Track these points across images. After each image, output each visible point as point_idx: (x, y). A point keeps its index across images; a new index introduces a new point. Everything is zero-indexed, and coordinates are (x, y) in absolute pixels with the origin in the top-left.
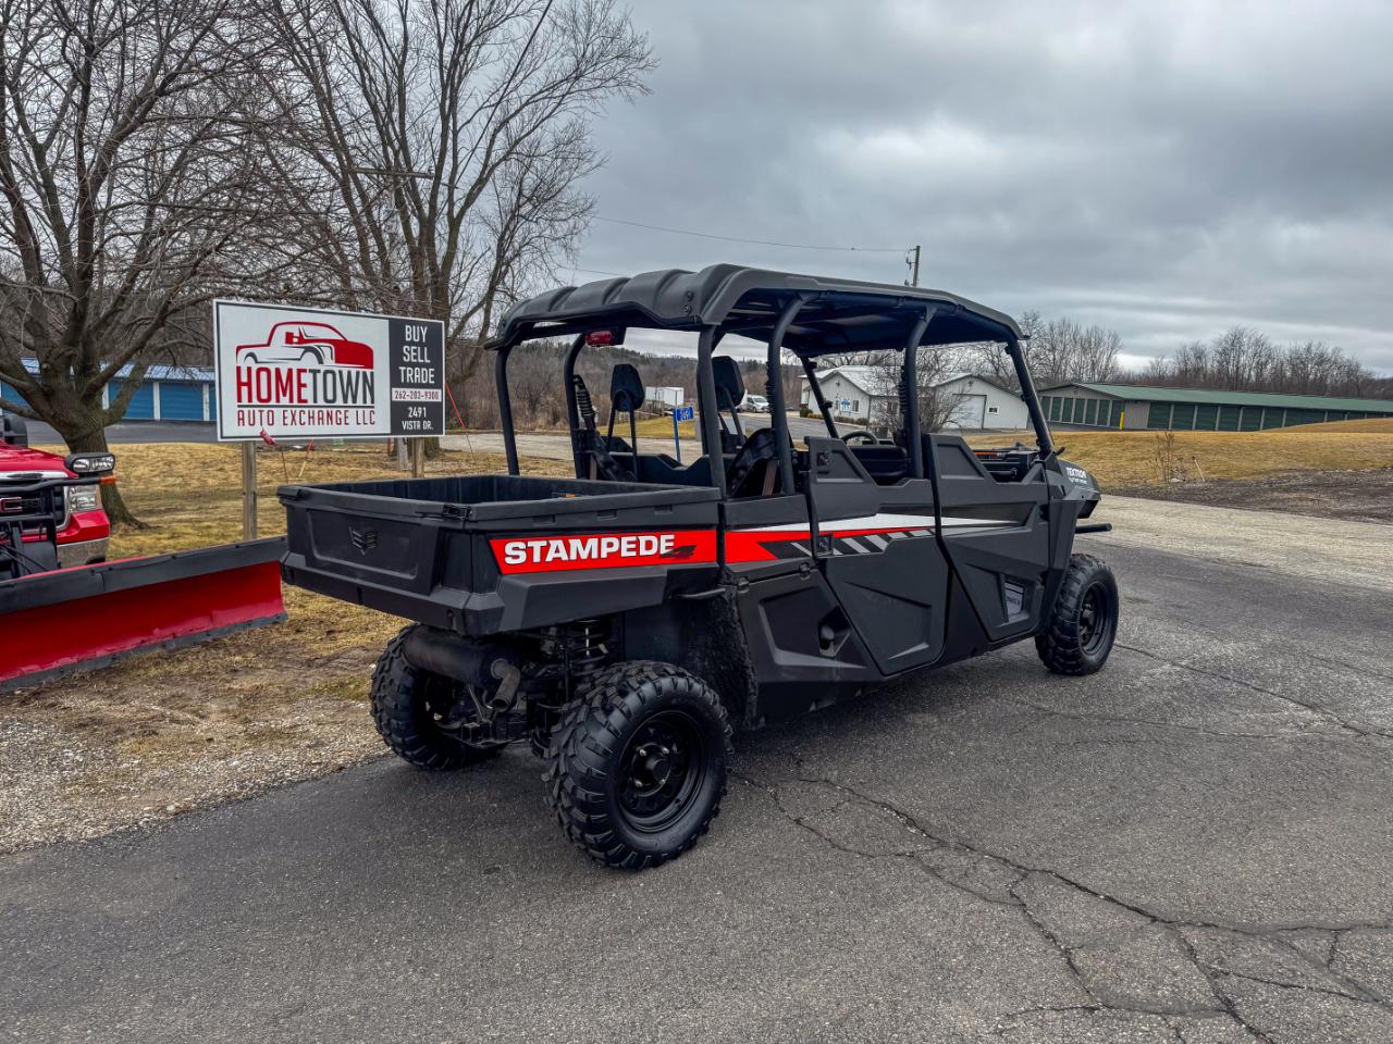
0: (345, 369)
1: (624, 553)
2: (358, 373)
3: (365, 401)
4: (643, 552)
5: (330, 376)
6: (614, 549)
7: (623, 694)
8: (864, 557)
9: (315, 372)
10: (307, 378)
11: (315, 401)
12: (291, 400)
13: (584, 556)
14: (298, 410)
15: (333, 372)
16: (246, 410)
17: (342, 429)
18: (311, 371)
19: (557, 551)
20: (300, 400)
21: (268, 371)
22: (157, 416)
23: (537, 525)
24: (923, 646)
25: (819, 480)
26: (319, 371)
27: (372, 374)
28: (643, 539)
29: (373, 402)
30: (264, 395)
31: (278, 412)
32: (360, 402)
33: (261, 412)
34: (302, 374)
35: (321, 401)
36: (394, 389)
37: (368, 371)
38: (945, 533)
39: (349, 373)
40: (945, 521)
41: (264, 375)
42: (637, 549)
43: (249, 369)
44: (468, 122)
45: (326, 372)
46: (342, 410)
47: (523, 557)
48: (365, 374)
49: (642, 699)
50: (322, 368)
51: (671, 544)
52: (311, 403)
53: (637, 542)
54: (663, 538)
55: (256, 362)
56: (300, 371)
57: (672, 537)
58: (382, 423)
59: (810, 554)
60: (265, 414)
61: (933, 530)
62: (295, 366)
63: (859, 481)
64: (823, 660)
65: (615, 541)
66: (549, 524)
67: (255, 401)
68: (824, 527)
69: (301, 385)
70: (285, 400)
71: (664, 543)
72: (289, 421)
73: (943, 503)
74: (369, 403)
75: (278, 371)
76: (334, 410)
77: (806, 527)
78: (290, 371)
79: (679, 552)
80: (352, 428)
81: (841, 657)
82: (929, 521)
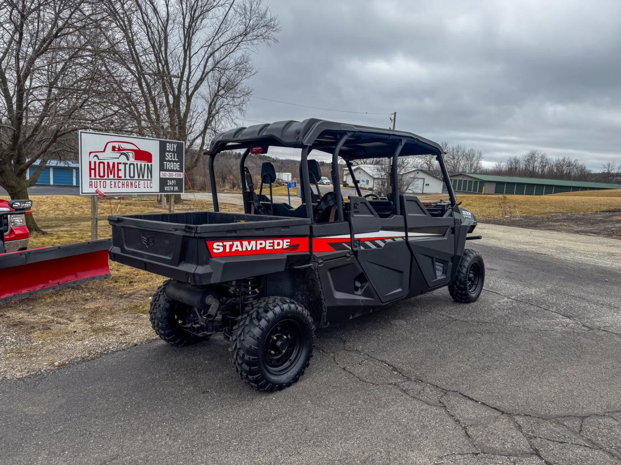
0: (139, 163)
1: (267, 248)
2: (145, 165)
3: (148, 177)
4: (276, 247)
5: (132, 166)
6: (263, 246)
7: (266, 311)
8: (374, 250)
9: (125, 164)
10: (121, 167)
11: (125, 177)
12: (114, 177)
13: (249, 249)
14: (117, 181)
15: (133, 164)
16: (93, 181)
17: (137, 190)
18: (123, 163)
19: (237, 247)
20: (118, 177)
21: (104, 163)
22: (52, 183)
23: (228, 235)
24: (400, 290)
25: (355, 215)
26: (127, 164)
27: (151, 165)
28: (276, 242)
29: (151, 178)
30: (102, 174)
31: (108, 182)
32: (145, 178)
33: (100, 182)
34: (120, 165)
35: (128, 177)
36: (161, 172)
37: (150, 164)
38: (409, 239)
39: (141, 164)
40: (410, 234)
41: (102, 165)
42: (273, 246)
43: (95, 162)
44: (196, 53)
45: (130, 164)
46: (138, 181)
47: (221, 249)
48: (148, 165)
49: (275, 314)
50: (129, 162)
51: (289, 244)
52: (123, 178)
53: (273, 243)
54: (285, 241)
55: (98, 159)
56: (118, 164)
57: (289, 240)
58: (155, 187)
59: (350, 248)
60: (102, 183)
61: (405, 238)
62: (116, 161)
63: (373, 216)
64: (356, 296)
65: (263, 242)
66: (234, 234)
67: (98, 177)
68: (357, 236)
69: (119, 170)
70: (111, 177)
71: (285, 244)
72: (113, 186)
73: (409, 226)
74: (150, 178)
75: (108, 163)
76: (134, 181)
77: (348, 236)
78: (114, 164)
79: (292, 247)
80: (142, 189)
81: (364, 295)
82: (403, 234)
